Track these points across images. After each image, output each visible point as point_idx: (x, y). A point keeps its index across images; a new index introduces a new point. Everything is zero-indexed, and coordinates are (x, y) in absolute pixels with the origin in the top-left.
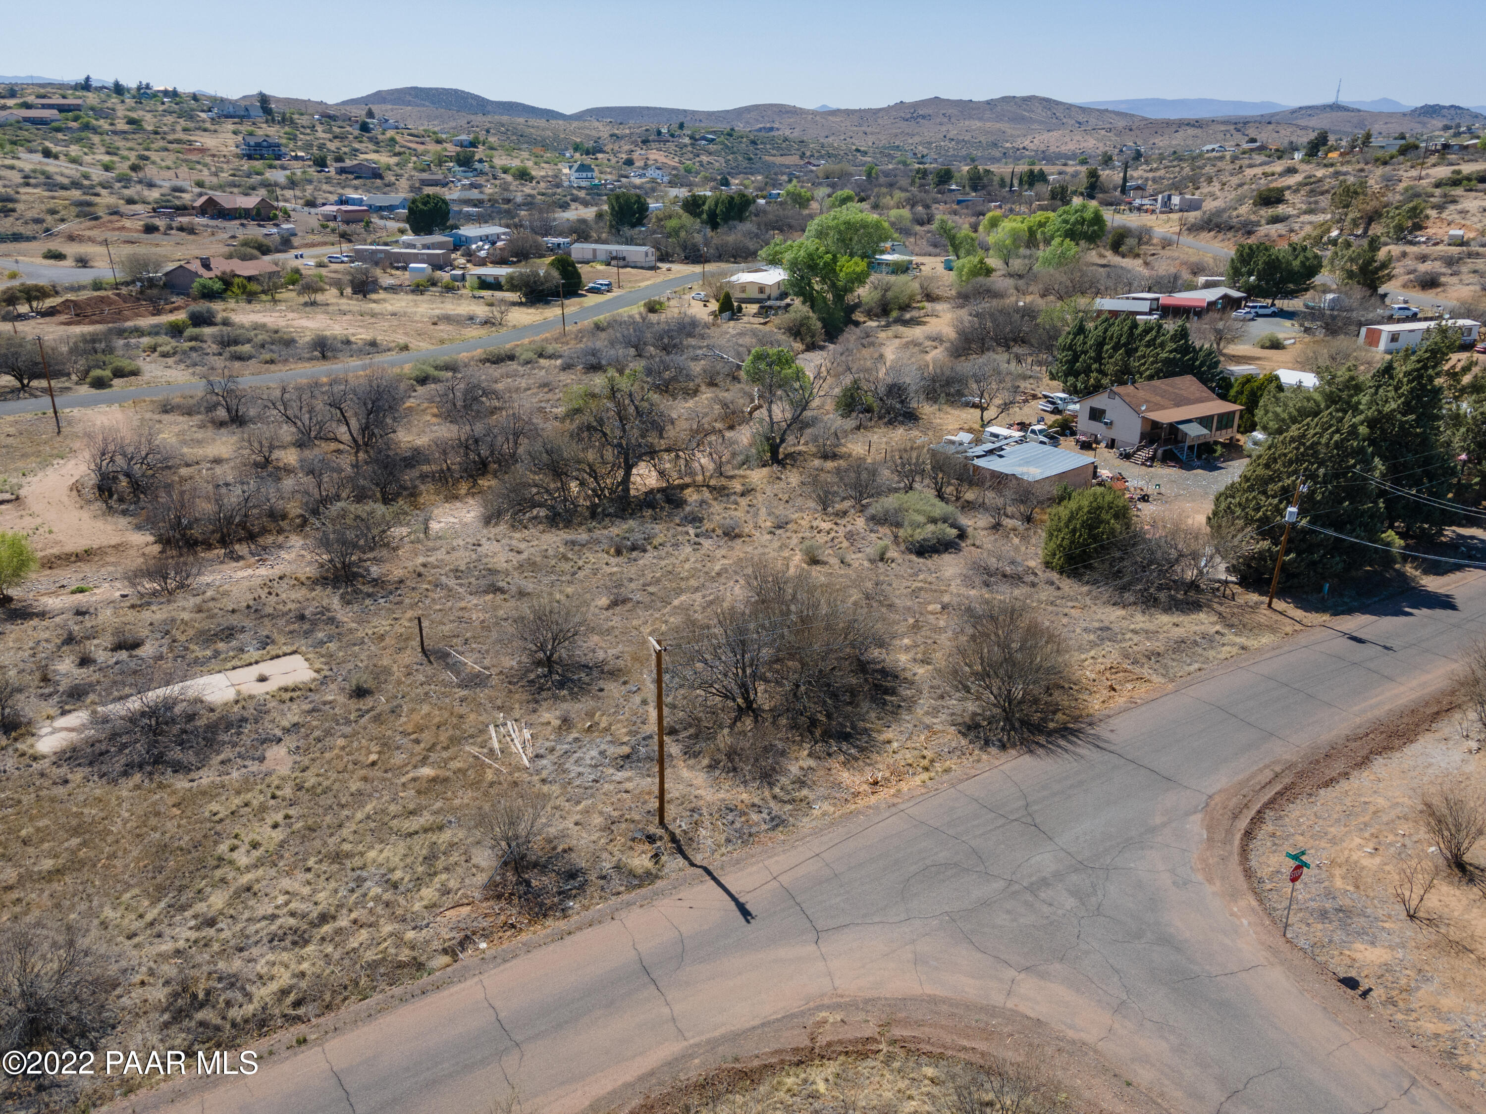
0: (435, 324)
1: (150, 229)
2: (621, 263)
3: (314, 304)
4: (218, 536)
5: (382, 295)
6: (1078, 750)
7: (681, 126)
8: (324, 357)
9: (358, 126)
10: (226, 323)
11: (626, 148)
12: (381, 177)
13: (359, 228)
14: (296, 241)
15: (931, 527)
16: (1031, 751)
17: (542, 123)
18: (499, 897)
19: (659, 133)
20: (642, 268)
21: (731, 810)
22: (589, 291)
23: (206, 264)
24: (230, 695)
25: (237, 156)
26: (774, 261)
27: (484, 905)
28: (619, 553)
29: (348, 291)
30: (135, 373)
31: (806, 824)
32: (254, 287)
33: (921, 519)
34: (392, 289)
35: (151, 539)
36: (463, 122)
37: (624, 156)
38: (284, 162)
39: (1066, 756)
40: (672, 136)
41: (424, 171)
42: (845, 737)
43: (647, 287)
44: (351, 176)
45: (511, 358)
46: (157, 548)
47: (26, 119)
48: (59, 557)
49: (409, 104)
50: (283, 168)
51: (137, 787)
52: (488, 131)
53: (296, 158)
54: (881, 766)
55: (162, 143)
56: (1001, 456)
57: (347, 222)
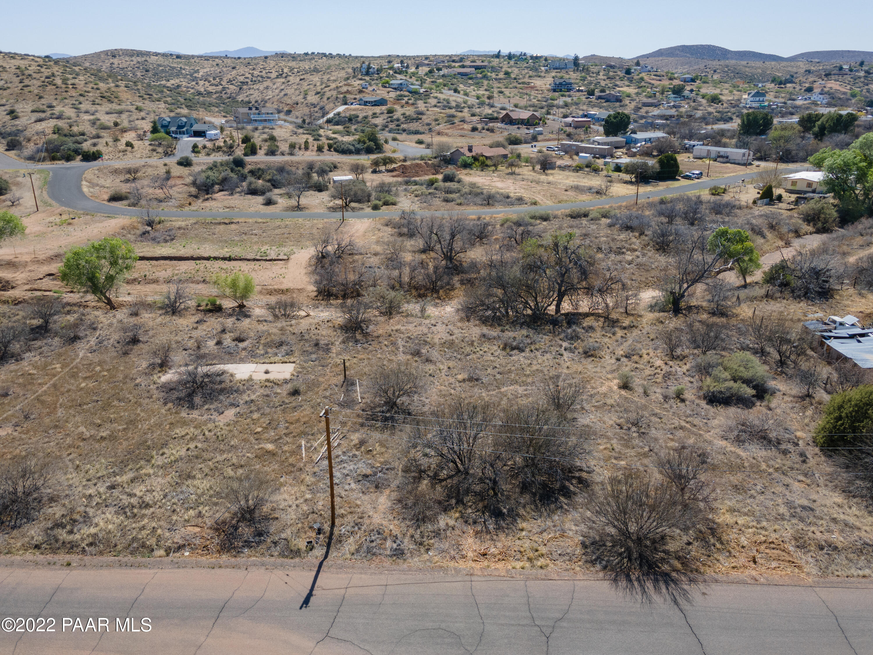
0: (566, 190)
1: (474, 129)
2: (725, 160)
3: (513, 173)
4: (343, 293)
5: (556, 171)
6: (656, 598)
7: (862, 64)
8: (488, 204)
9: (624, 71)
10: (459, 181)
11: (811, 79)
12: (620, 101)
13: (580, 131)
14: (540, 138)
15: (731, 384)
16: (615, 580)
17: (759, 64)
18: (217, 530)
19: (841, 68)
20: (739, 164)
21: (379, 533)
22: (684, 177)
23: (470, 150)
24: (245, 376)
25: (548, 90)
26: (818, 166)
27: (208, 531)
28: (504, 349)
29: (538, 167)
30: (394, 204)
31: (415, 562)
32: (489, 162)
33: (726, 375)
34: (562, 168)
35: (315, 289)
36: (702, 66)
37: (807, 85)
38: (572, 93)
39: (639, 597)
40: (851, 70)
41: (650, 97)
42: (498, 514)
43: (728, 177)
44: (603, 101)
45: (586, 215)
46: (315, 294)
47: (459, 73)
48: (275, 290)
49: (677, 55)
50: (570, 96)
51: (169, 409)
52: (715, 71)
53: (579, 91)
54: (499, 545)
55: (515, 84)
56: (859, 341)
57: (576, 128)
